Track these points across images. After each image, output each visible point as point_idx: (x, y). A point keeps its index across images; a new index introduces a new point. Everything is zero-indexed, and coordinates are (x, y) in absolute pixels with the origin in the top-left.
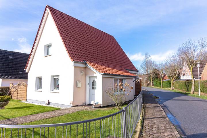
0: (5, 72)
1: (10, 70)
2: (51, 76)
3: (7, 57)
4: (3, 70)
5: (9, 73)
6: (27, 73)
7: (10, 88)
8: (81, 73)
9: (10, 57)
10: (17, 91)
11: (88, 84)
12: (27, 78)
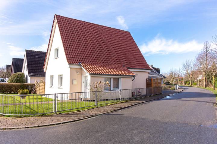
0: (33, 70)
1: (37, 69)
2: (59, 75)
3: (35, 57)
4: (31, 69)
5: (36, 71)
6: (45, 72)
7: (35, 84)
8: (77, 73)
9: (37, 57)
10: (39, 87)
11: (84, 82)
12: (45, 75)
